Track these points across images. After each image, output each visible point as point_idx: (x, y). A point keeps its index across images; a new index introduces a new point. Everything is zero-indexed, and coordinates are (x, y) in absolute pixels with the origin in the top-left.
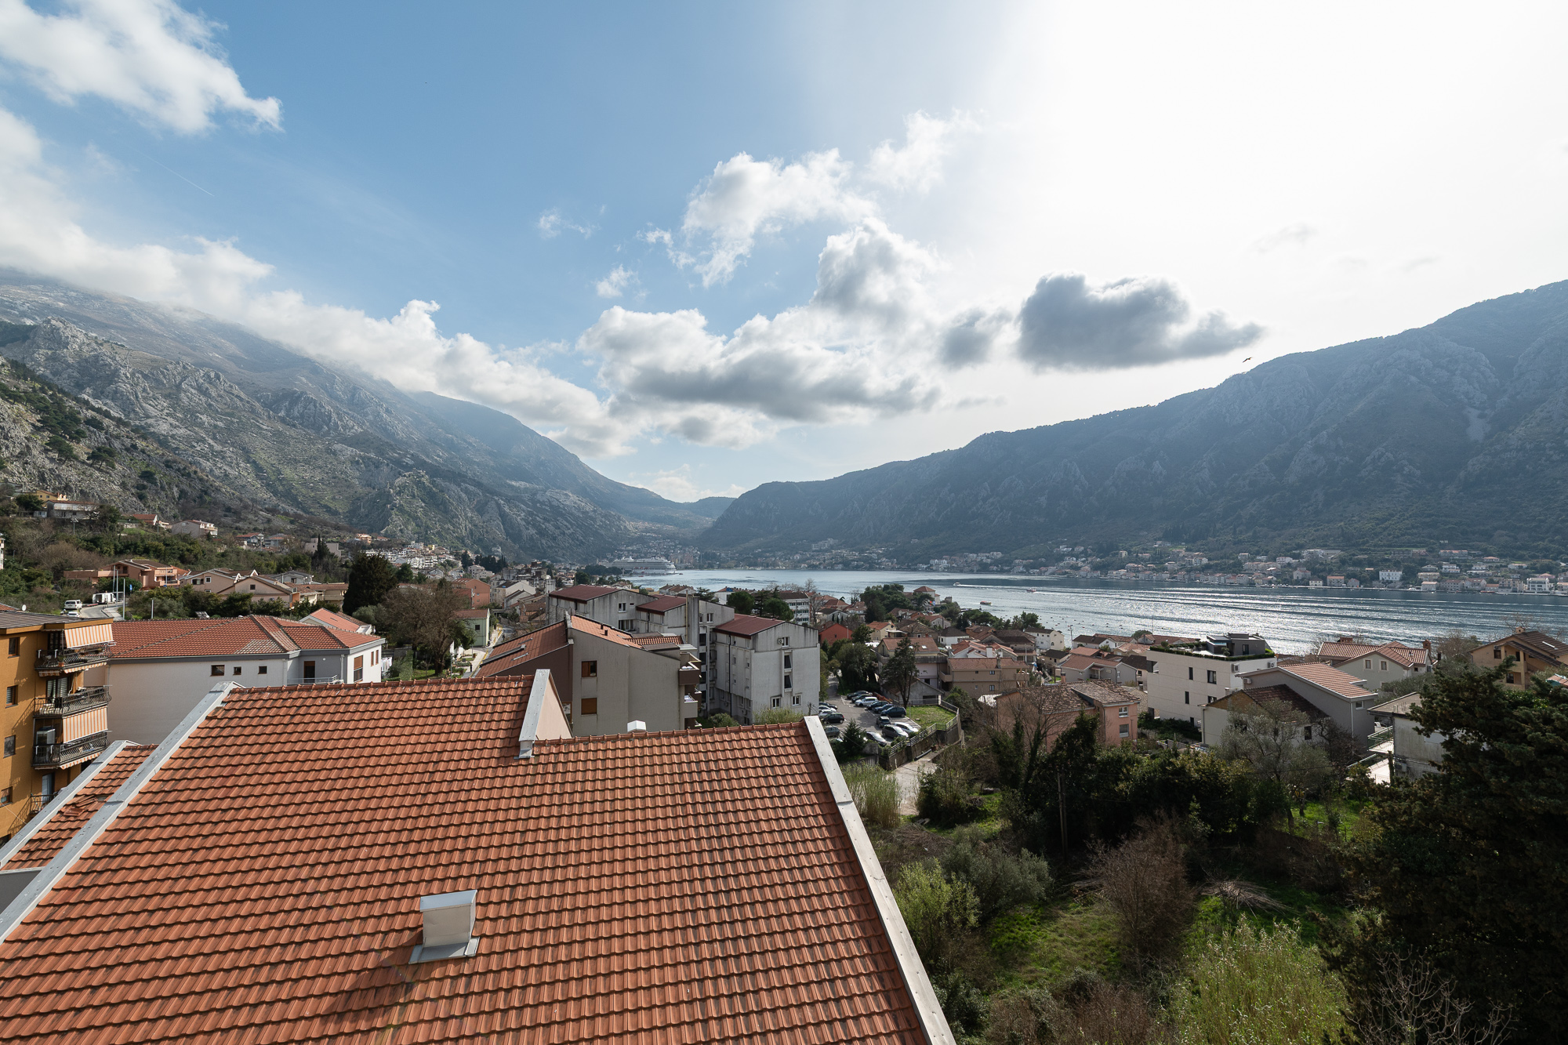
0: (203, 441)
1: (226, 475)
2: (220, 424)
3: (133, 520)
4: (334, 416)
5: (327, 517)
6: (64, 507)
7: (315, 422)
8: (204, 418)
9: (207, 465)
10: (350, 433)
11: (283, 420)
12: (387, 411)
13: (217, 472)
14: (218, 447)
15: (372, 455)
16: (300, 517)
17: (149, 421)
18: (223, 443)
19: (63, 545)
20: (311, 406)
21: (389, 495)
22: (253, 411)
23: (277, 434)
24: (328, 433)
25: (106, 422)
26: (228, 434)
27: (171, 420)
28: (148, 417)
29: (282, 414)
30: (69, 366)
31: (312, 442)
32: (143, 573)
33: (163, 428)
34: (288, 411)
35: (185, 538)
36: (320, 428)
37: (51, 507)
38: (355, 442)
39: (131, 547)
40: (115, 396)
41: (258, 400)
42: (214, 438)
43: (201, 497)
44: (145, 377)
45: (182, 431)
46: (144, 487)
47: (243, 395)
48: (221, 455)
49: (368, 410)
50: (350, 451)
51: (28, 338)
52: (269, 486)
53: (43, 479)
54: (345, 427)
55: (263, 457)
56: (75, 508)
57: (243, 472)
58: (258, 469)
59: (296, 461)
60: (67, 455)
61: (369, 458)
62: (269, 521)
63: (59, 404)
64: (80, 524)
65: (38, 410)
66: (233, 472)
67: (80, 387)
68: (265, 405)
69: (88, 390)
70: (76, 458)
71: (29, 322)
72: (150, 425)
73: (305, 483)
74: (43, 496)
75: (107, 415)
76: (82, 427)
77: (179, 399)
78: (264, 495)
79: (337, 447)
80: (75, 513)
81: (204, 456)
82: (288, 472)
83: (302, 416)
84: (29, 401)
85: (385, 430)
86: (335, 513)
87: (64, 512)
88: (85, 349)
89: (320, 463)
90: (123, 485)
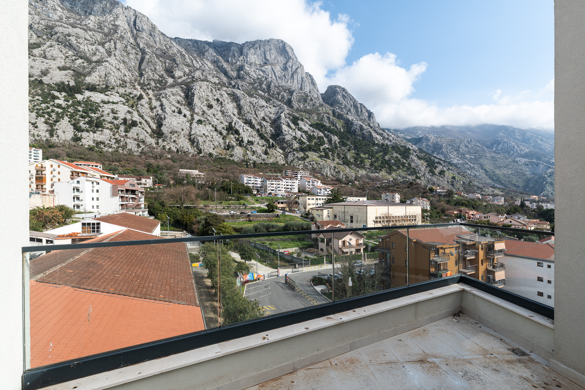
0: (467, 164)
1: (475, 175)
2: (473, 157)
3: (457, 194)
4: (516, 146)
5: (515, 188)
6: (439, 191)
7: (508, 151)
8: (467, 156)
9: (469, 172)
10: (523, 153)
11: (495, 152)
12: (541, 140)
13: (472, 174)
14: (472, 165)
15: (534, 160)
16: (505, 190)
17: (451, 160)
18: (474, 164)
19: (442, 203)
20: (506, 144)
21: (544, 177)
22: (483, 150)
23: (493, 158)
24: (513, 154)
25: (441, 162)
26: (475, 160)
27: (457, 158)
28: (451, 158)
29: (494, 149)
30: (431, 147)
31: (506, 158)
32: (466, 213)
33: (455, 161)
34: (496, 148)
35: (473, 200)
36: (509, 153)
37: (436, 191)
38: (525, 156)
39: (458, 203)
40: (442, 153)
41: (485, 146)
42: (471, 162)
43: (469, 184)
44: (450, 145)
45: (461, 161)
46: (453, 182)
47: (480, 145)
48: (473, 168)
49: (531, 141)
50: (524, 160)
51: (421, 141)
52: (491, 178)
53: (429, 182)
54: (521, 150)
55: (489, 167)
56: (442, 191)
57: (481, 173)
58: (486, 171)
59: (501, 167)
60: (434, 174)
61: (533, 162)
62: (493, 191)
63: (430, 159)
64: (444, 196)
65: (426, 161)
66: (478, 174)
67: (433, 152)
68: (487, 147)
69: (435, 153)
70: (436, 174)
71: (421, 136)
72: (452, 161)
73: (504, 175)
74: (434, 188)
75: (441, 160)
76: (436, 165)
77: (459, 151)
78: (489, 181)
79: (518, 159)
80: (442, 192)
81: (468, 169)
82: (497, 172)
83: (502, 149)
84: (424, 159)
85: (540, 148)
86: (518, 187)
87: (439, 192)
88: (434, 140)
89: (511, 166)
90: (448, 181)
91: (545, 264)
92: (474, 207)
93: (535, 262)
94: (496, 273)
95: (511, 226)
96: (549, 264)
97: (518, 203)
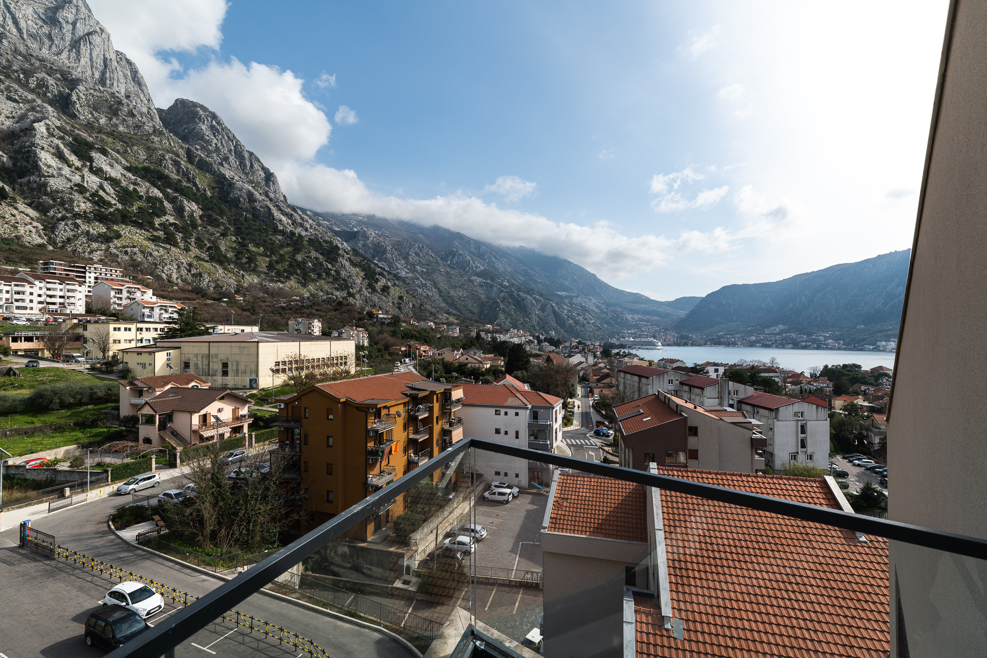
0: (418, 279)
1: (428, 295)
2: (424, 270)
3: (405, 322)
4: (471, 261)
5: (470, 315)
6: (381, 316)
7: (463, 266)
8: (418, 267)
9: (420, 290)
10: (478, 270)
11: (449, 266)
12: (495, 257)
13: (424, 294)
14: (424, 282)
15: (489, 281)
16: (460, 316)
17: (398, 271)
18: (426, 280)
19: (385, 335)
20: (461, 257)
21: (498, 303)
22: (437, 262)
23: (447, 273)
24: (468, 271)
25: (385, 273)
26: (427, 275)
27: (406, 270)
28: (398, 269)
29: (449, 262)
30: (370, 248)
31: (462, 276)
32: (417, 349)
33: (403, 274)
34: (451, 261)
35: (425, 330)
36: (464, 269)
37: (377, 316)
38: (481, 275)
39: (407, 336)
40: (386, 260)
41: (439, 256)
42: (422, 277)
43: (420, 307)
44: (396, 250)
45: (410, 275)
46: (400, 304)
47: (433, 255)
48: (425, 285)
49: (486, 257)
50: (479, 280)
51: (356, 237)
52: (445, 300)
53: (367, 302)
54: (476, 267)
55: (443, 285)
56: (385, 316)
57: (433, 293)
58: (440, 291)
59: (456, 287)
60: (374, 290)
61: (488, 283)
62: (448, 318)
63: (369, 266)
64: (388, 324)
65: (363, 270)
66: (430, 294)
67: (374, 257)
68: (442, 259)
69: (376, 258)
70: (377, 291)
71: (355, 230)
72: (398, 273)
73: (460, 298)
74: (374, 311)
75: (384, 269)
76: (377, 276)
77: (408, 259)
78: (443, 305)
79: (473, 278)
80: (385, 319)
81: (419, 286)
82: (452, 292)
83: (457, 262)
84: (360, 266)
85: (494, 267)
86: (473, 313)
87: (381, 318)
88: (375, 239)
89: (466, 287)
90: (393, 303)
91: (503, 411)
92: (427, 341)
93: (493, 410)
94: (453, 433)
95: (467, 364)
96: (506, 410)
97: (474, 334)
